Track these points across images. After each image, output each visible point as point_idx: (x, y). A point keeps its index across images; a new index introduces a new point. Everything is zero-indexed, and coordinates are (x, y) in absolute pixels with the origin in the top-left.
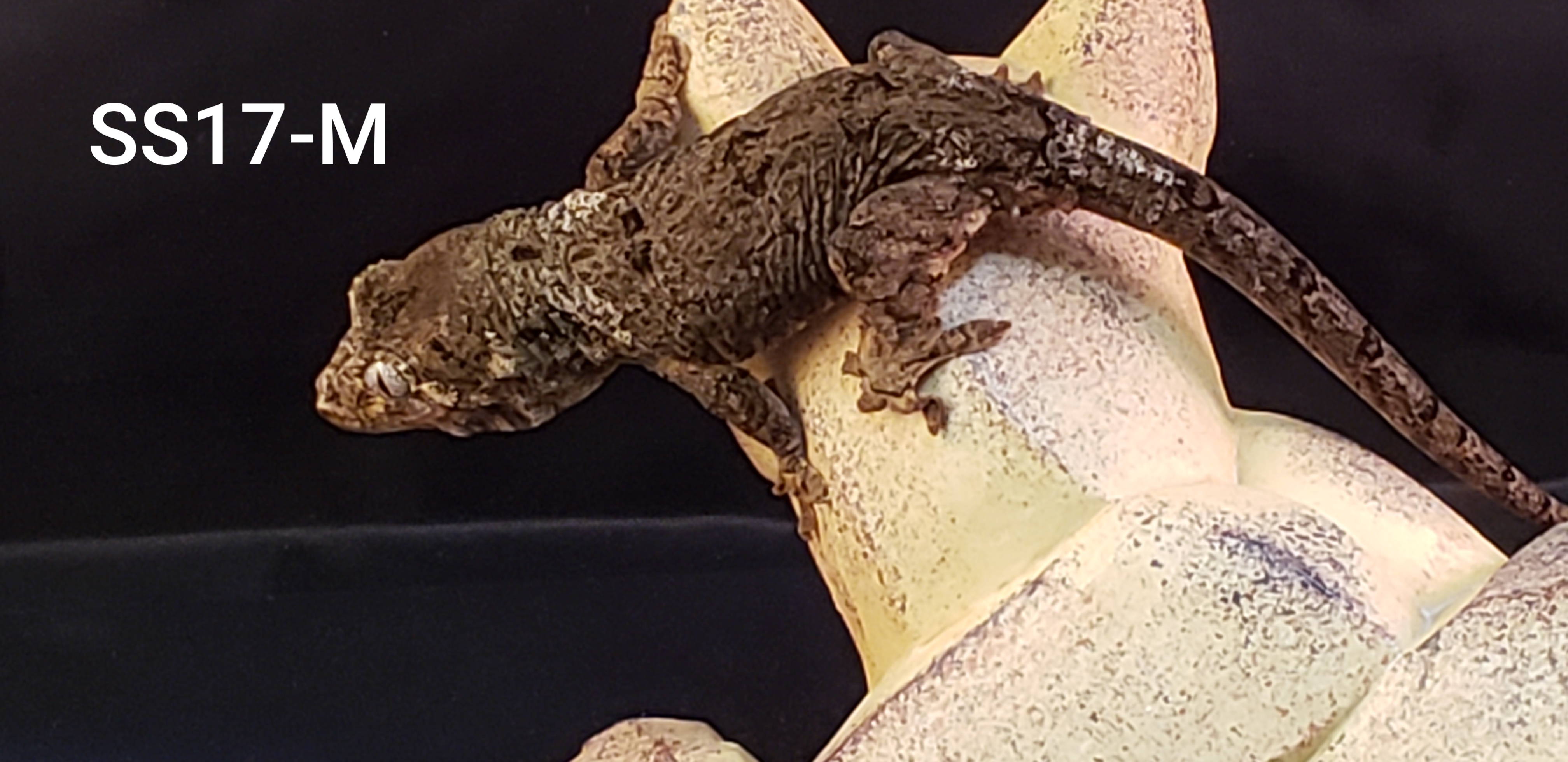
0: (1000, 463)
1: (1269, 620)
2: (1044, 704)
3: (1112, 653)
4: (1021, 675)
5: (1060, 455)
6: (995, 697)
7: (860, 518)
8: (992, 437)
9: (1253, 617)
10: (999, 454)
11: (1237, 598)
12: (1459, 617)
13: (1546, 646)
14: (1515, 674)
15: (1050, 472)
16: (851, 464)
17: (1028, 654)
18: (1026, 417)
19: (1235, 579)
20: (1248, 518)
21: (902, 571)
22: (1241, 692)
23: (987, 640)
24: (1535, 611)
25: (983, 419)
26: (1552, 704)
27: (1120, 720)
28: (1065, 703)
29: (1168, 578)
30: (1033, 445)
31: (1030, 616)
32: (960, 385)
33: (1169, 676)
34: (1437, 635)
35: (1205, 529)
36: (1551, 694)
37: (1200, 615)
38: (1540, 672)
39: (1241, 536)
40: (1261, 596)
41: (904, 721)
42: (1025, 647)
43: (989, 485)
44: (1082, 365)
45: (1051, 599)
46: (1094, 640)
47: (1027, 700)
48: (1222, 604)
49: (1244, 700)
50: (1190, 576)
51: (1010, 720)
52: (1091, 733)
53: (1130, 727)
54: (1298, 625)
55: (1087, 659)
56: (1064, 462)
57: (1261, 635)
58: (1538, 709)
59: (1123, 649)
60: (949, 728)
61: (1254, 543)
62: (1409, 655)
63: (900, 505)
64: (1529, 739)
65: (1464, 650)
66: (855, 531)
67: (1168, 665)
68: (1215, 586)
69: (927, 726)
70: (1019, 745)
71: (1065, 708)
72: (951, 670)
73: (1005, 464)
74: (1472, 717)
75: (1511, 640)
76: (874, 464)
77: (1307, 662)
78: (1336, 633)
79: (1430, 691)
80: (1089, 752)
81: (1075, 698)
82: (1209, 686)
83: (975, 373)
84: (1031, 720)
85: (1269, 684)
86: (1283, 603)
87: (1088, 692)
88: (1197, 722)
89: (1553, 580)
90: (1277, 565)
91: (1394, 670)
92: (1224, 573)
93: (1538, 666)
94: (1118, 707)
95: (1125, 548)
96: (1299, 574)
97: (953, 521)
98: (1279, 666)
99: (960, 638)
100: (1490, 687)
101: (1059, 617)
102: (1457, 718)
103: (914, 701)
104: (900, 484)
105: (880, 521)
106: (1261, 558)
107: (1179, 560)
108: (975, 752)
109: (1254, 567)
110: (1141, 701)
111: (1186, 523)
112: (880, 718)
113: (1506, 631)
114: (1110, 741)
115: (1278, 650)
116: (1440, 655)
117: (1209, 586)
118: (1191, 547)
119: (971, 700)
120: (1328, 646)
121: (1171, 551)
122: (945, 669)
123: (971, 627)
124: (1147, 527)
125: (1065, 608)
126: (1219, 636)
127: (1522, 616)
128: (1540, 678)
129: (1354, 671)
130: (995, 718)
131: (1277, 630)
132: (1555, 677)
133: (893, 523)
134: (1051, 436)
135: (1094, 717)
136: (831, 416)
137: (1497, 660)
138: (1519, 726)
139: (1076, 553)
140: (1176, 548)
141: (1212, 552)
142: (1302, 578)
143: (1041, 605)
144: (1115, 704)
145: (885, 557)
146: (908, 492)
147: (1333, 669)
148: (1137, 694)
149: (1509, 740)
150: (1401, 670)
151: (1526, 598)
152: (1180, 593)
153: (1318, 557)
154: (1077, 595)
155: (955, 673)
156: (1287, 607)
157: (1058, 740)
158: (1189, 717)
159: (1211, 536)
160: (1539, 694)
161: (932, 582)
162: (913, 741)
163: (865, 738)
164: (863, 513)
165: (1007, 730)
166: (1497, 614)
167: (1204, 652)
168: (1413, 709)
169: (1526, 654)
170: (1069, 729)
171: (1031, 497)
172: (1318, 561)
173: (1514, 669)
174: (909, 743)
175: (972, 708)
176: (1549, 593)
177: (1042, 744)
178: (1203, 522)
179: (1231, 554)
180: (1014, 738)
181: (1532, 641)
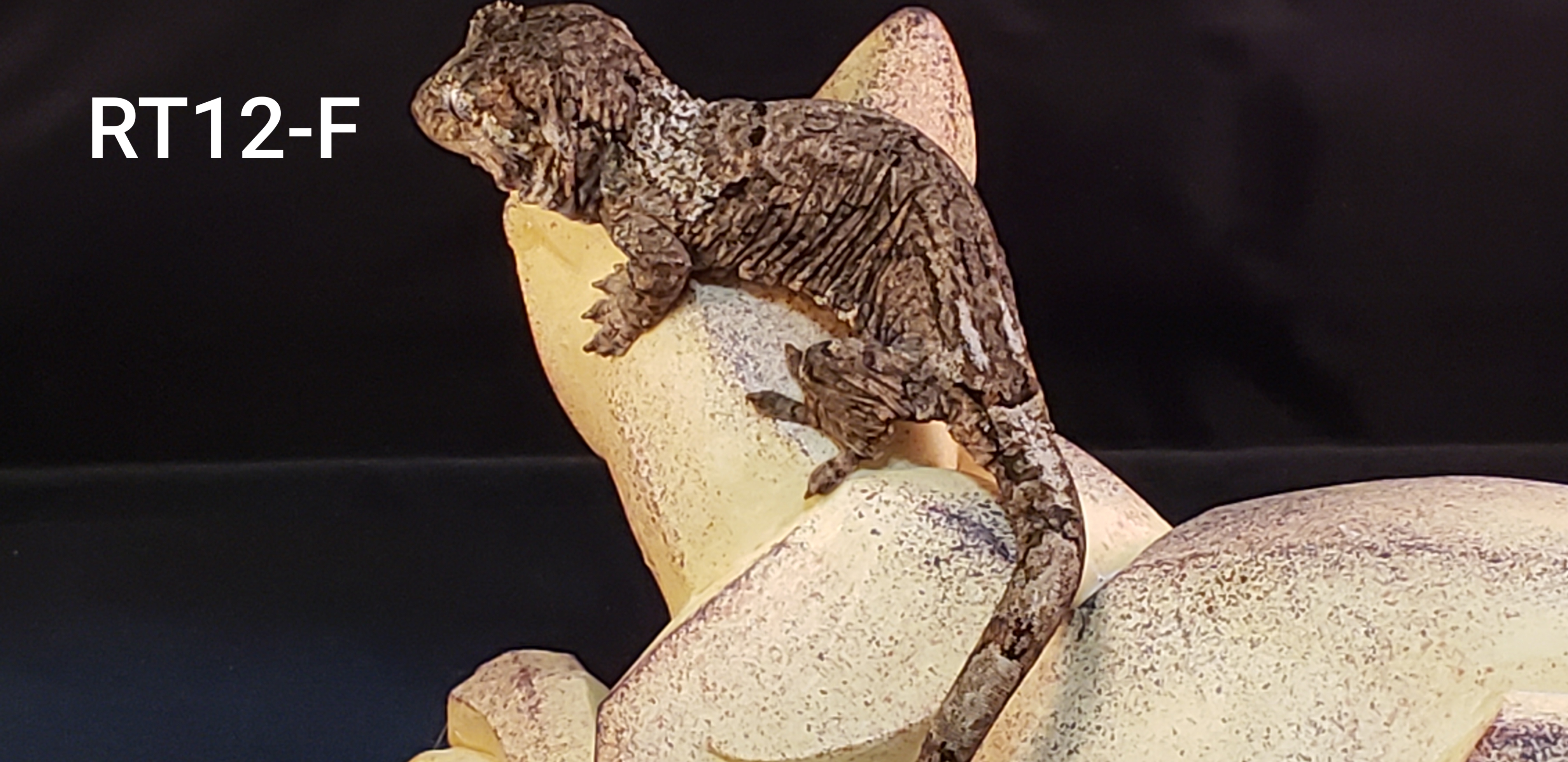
0: (755, 446)
1: (962, 581)
2: (782, 644)
3: (837, 605)
4: (764, 620)
5: (803, 441)
6: (745, 639)
7: (649, 489)
8: (749, 425)
9: (950, 577)
10: (754, 439)
11: (937, 561)
12: (1109, 581)
13: (1175, 607)
14: (1151, 629)
15: (794, 456)
16: (643, 445)
17: (772, 603)
19: (936, 546)
20: (952, 496)
21: (680, 534)
22: (936, 639)
23: (740, 592)
24: (1170, 578)
25: (742, 411)
26: (1176, 654)
27: (841, 659)
28: (799, 644)
29: (884, 545)
30: (781, 433)
31: (775, 572)
32: (725, 382)
33: (881, 624)
34: (1092, 596)
35: (916, 504)
36: (1176, 647)
37: (908, 576)
38: (1169, 628)
39: (945, 511)
40: (957, 561)
41: (675, 656)
42: (769, 598)
43: (747, 465)
45: (791, 559)
46: (823, 594)
47: (769, 641)
48: (926, 567)
49: (939, 646)
50: (901, 542)
51: (755, 658)
52: (818, 669)
53: (849, 666)
54: (985, 585)
55: (818, 609)
56: (805, 447)
57: (955, 592)
58: (1165, 658)
59: (846, 601)
60: (708, 663)
61: (954, 516)
63: (679, 480)
64: (1157, 683)
65: (1113, 609)
66: (646, 499)
67: (880, 615)
68: (921, 552)
69: (692, 661)
70: (762, 676)
71: (798, 649)
72: (711, 616)
73: (760, 448)
74: (1116, 664)
75: (1149, 601)
76: (659, 446)
79: (1086, 642)
80: (816, 685)
81: (807, 641)
82: (912, 634)
83: (737, 374)
84: (772, 658)
85: (960, 633)
86: (974, 567)
87: (817, 636)
88: (902, 662)
89: (1186, 554)
90: (971, 535)
92: (929, 541)
93: (1168, 622)
94: (840, 649)
95: (851, 519)
96: (989, 543)
97: (719, 493)
98: (970, 619)
99: (722, 589)
100: (1131, 639)
101: (797, 575)
102: (1106, 664)
103: (684, 640)
104: (679, 463)
105: (664, 492)
106: (958, 530)
107: (894, 530)
108: (728, 683)
109: (953, 536)
110: (858, 645)
111: (901, 499)
112: (658, 653)
113: (1146, 594)
114: (833, 676)
115: (968, 605)
116: (1096, 612)
117: (916, 552)
118: (903, 518)
119: (726, 640)
121: (888, 522)
122: (707, 614)
123: (730, 580)
124: (870, 502)
125: (802, 566)
126: (922, 593)
127: (1159, 582)
128: (1168, 633)
130: (743, 655)
131: (968, 588)
132: (1180, 633)
133: (673, 494)
135: (821, 657)
136: (629, 405)
137: (1137, 618)
138: (1150, 672)
139: (813, 522)
140: (891, 519)
141: (920, 524)
142: (991, 547)
143: (783, 563)
144: (838, 646)
145: (667, 522)
146: (684, 469)
148: (855, 639)
149: (1142, 683)
151: (1161, 567)
152: (892, 556)
153: (1006, 530)
154: (811, 556)
155: (715, 618)
156: (978, 570)
157: (792, 674)
158: (896, 658)
159: (919, 510)
160: (1167, 646)
161: (703, 544)
162: (681, 672)
163: (645, 669)
164: (651, 485)
165: (752, 665)
166: (1141, 580)
167: (909, 606)
168: (1072, 655)
169: (1160, 613)
170: (801, 666)
171: (779, 475)
172: (1005, 533)
173: (1150, 625)
174: (678, 675)
175: (727, 647)
176: (1181, 563)
177: (780, 677)
178: (914, 498)
179: (936, 525)
180: (758, 671)
181: (1165, 602)
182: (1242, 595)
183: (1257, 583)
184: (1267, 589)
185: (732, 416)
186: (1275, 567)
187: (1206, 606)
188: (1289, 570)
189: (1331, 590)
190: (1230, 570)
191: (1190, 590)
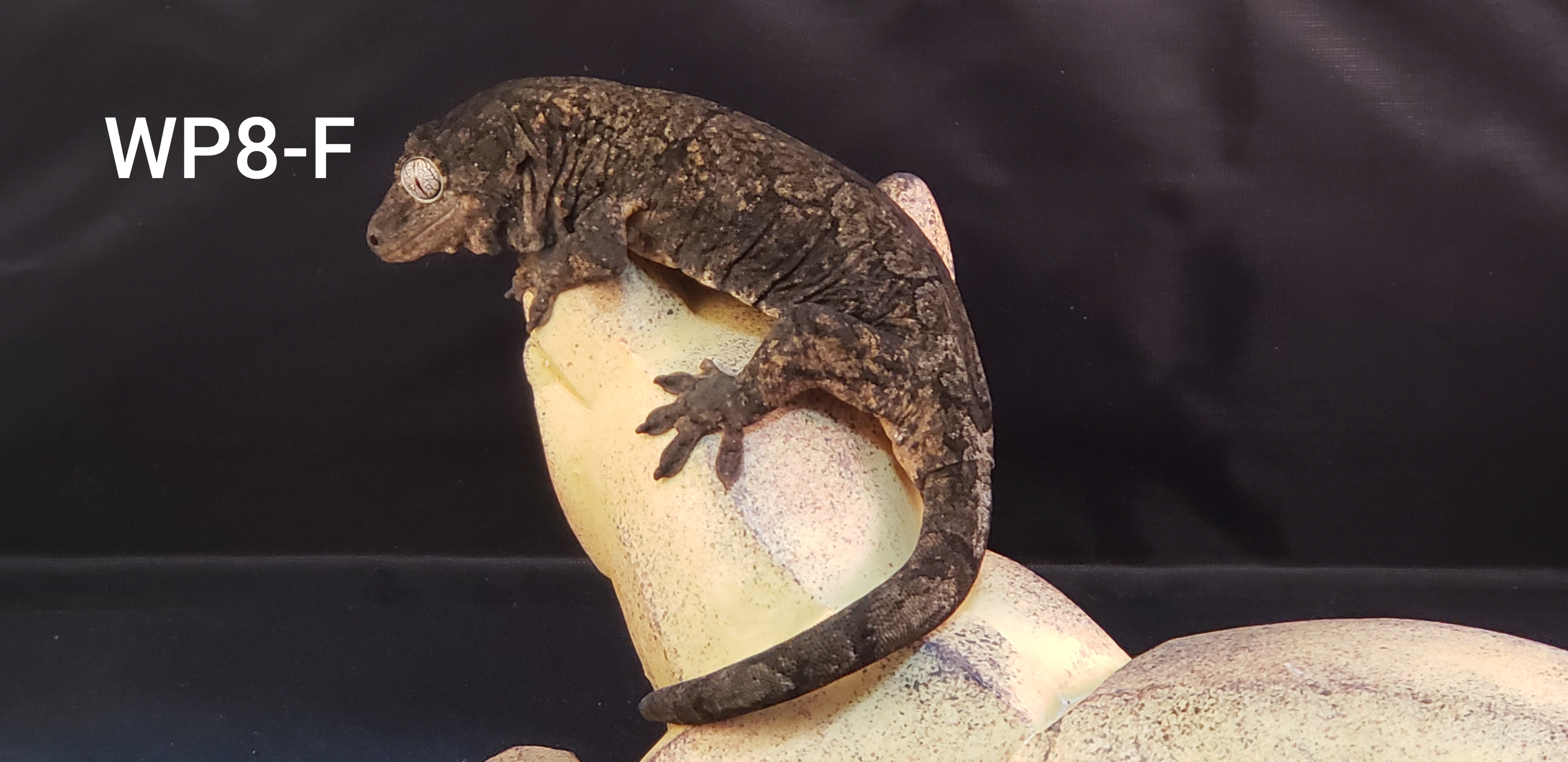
0: (751, 575)
1: (939, 703)
5: (795, 571)
7: (652, 610)
8: (746, 555)
9: (929, 700)
10: (751, 568)
11: (917, 685)
12: (1076, 708)
13: (1134, 733)
15: (787, 584)
16: (647, 569)
18: (773, 542)
19: (916, 671)
21: (679, 652)
24: (1129, 707)
30: (776, 563)
33: (864, 742)
34: (1060, 721)
37: (889, 697)
38: (1128, 753)
40: (934, 685)
43: (741, 592)
44: (818, 505)
48: (906, 689)
54: (960, 708)
56: (798, 578)
57: (932, 714)
61: (933, 644)
62: (1039, 735)
63: (681, 603)
65: (1077, 733)
66: (649, 619)
67: (863, 733)
68: (902, 676)
73: (755, 576)
76: (663, 571)
77: (965, 736)
78: (987, 715)
83: (737, 508)
86: (950, 691)
89: (1146, 684)
90: (949, 662)
91: (1028, 745)
92: (909, 666)
93: (1126, 749)
96: (964, 670)
97: (717, 616)
103: (681, 749)
104: (680, 587)
105: (666, 613)
106: (937, 656)
109: (931, 662)
112: (657, 760)
113: (1108, 721)
115: (944, 726)
116: (1061, 735)
117: (897, 675)
119: (720, 751)
120: (981, 724)
126: (902, 714)
127: (1120, 710)
128: (1128, 758)
129: (999, 745)
131: (944, 711)
132: (1138, 758)
133: (675, 615)
134: (790, 557)
136: (636, 532)
137: (1099, 743)
142: (966, 673)
145: (668, 640)
146: (685, 593)
147: (984, 743)
148: (840, 754)
150: (1032, 746)
151: (1126, 696)
152: (875, 679)
153: (980, 658)
156: (953, 694)
161: (701, 662)
164: (654, 606)
166: (1103, 707)
167: (890, 725)
169: (1120, 739)
171: (773, 602)
172: (980, 661)
173: (1110, 750)
176: (1141, 693)
181: (1125, 729)
182: (1195, 725)
183: (1209, 714)
184: (1219, 721)
185: (731, 546)
186: (1227, 701)
187: (1162, 734)
188: (1238, 704)
189: (1277, 723)
190: (1184, 702)
191: (1148, 718)
